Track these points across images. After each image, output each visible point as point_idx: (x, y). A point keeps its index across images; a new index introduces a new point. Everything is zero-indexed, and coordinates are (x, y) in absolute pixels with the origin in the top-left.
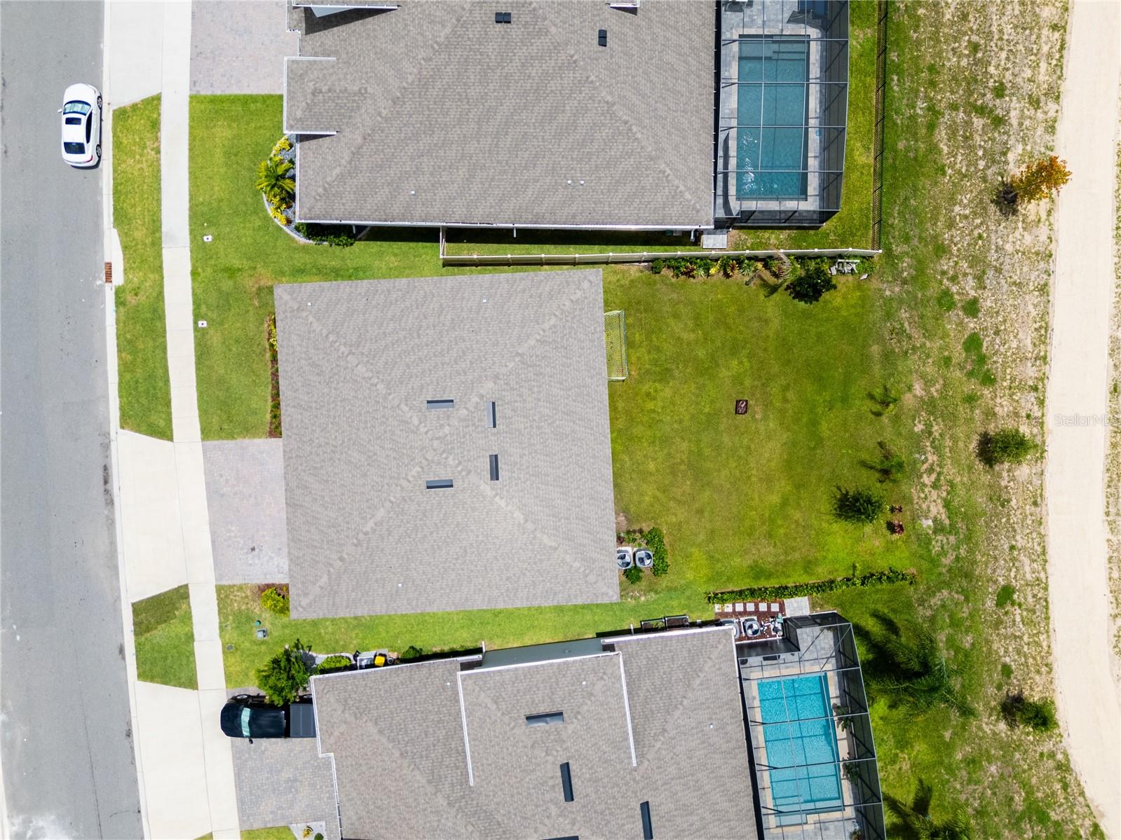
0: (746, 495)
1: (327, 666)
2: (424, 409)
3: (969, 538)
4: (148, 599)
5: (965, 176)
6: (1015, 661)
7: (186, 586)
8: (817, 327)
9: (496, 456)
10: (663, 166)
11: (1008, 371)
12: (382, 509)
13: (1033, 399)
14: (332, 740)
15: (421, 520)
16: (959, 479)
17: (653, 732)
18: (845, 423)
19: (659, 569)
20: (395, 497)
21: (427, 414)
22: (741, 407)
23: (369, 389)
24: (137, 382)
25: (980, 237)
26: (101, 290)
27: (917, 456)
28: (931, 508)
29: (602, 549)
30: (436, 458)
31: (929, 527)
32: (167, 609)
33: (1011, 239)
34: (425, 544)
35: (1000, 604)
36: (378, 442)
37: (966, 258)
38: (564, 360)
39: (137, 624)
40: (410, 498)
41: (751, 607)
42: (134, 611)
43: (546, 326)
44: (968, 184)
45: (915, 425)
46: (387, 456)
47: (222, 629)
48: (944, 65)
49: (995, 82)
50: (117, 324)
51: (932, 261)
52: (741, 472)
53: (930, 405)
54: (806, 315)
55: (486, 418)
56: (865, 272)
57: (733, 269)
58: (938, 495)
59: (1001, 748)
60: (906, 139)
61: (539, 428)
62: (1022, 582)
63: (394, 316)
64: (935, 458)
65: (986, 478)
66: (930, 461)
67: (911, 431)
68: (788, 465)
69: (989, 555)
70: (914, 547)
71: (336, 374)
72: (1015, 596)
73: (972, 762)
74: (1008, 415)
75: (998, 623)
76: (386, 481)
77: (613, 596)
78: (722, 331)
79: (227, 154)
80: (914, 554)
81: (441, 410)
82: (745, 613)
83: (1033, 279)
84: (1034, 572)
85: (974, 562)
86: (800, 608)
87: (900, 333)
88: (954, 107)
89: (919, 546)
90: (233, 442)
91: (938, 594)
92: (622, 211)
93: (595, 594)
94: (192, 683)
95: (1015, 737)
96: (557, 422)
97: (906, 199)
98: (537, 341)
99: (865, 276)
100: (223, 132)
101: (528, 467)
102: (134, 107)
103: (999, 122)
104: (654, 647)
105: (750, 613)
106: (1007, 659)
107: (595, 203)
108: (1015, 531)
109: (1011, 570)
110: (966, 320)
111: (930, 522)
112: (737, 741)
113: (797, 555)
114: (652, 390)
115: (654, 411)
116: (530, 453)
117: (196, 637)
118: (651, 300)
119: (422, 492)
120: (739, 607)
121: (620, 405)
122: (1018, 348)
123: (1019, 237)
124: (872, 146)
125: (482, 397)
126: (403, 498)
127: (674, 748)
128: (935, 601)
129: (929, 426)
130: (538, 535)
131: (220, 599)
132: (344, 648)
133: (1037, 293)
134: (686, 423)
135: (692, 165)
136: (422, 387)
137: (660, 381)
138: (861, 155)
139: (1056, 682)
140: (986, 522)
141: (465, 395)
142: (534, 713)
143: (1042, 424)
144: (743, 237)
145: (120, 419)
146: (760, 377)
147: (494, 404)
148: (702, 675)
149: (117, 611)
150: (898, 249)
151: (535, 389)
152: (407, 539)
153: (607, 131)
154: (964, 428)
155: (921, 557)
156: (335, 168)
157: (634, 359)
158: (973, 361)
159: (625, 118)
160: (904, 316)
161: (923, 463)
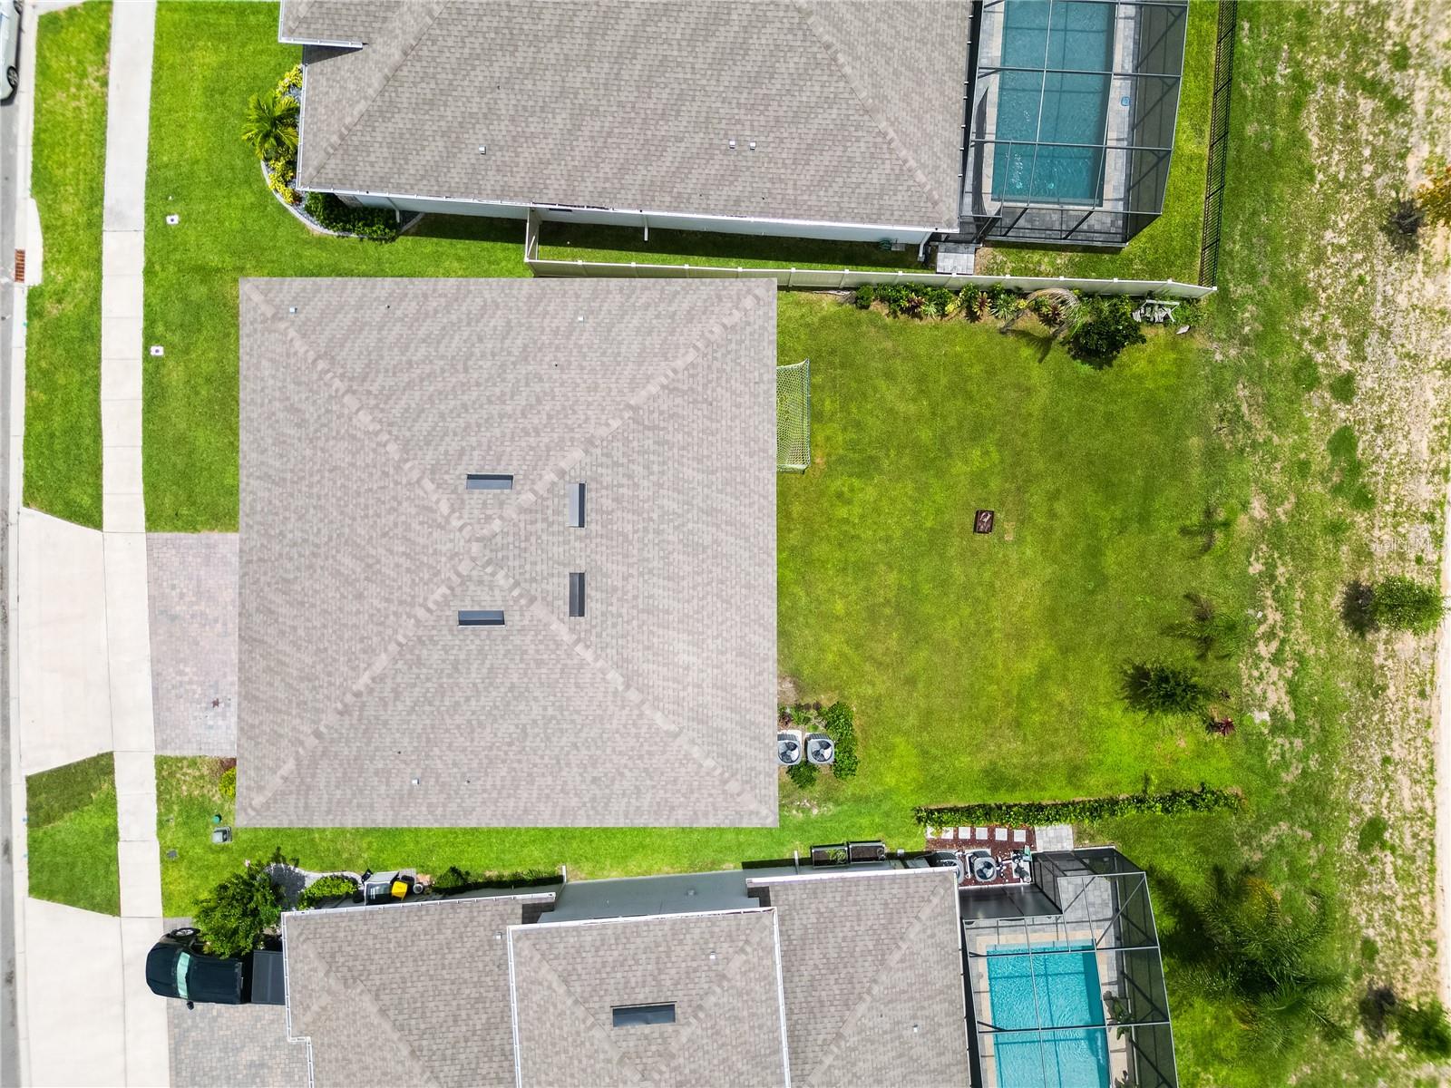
0: (984, 659)
1: (318, 893)
2: (461, 489)
3: (1323, 743)
4: (51, 771)
5: (1343, 186)
6: (1382, 934)
7: (110, 755)
8: (1106, 404)
9: (582, 576)
10: (883, 125)
11: (1393, 488)
12: (383, 656)
13: (1426, 534)
14: (308, 1018)
15: (450, 676)
16: (1312, 651)
17: (821, 1038)
18: (1142, 556)
19: (843, 769)
20: (405, 636)
21: (466, 497)
22: (983, 522)
23: (374, 451)
24: (52, 436)
25: (1361, 281)
26: (5, 291)
27: (1251, 612)
28: (1269, 694)
29: (753, 739)
30: (474, 573)
31: (1264, 723)
32: (79, 789)
33: (1405, 287)
34: (457, 717)
35: (1364, 846)
36: (384, 541)
37: (1338, 311)
38: (708, 423)
39: (33, 809)
40: (431, 638)
41: (982, 833)
42: (29, 789)
43: (679, 364)
44: (1347, 198)
45: (1250, 564)
46: (398, 566)
47: (161, 824)
48: (1319, 12)
49: (1395, 44)
50: (28, 344)
51: (1288, 313)
52: (978, 623)
53: (1274, 534)
54: (1090, 385)
55: (566, 511)
56: (1185, 324)
57: (982, 305)
58: (1280, 675)
59: (1357, 1071)
60: (1259, 121)
61: (658, 532)
62: (1398, 814)
63: (429, 336)
64: (1278, 616)
65: (1353, 652)
66: (1271, 621)
67: (1244, 573)
68: (1051, 616)
69: (1351, 770)
70: (1241, 753)
71: (324, 425)
72: (1387, 835)
74: (1389, 557)
75: (1361, 875)
76: (393, 608)
77: (767, 817)
78: (959, 403)
79: (210, 92)
80: (1239, 764)
81: (489, 493)
82: (973, 842)
83: (1434, 350)
84: (1415, 800)
85: (1331, 781)
86: (1059, 839)
87: (1234, 419)
88: (1331, 79)
89: (1249, 752)
90: (195, 535)
91: (1273, 828)
92: (814, 197)
93: (737, 813)
94: (111, 906)
95: (1378, 1054)
96: (690, 526)
97: (1255, 213)
98: (663, 387)
99: (1184, 329)
100: (205, 58)
101: (635, 597)
102: (72, 12)
103: (1396, 106)
104: (830, 895)
105: (981, 843)
106: (1371, 932)
107: (772, 181)
108: (1391, 735)
109: (1381, 795)
110: (1335, 407)
111: (1266, 716)
112: (954, 1052)
113: (1058, 756)
114: (845, 489)
115: (846, 521)
116: (641, 574)
117: (121, 834)
118: (851, 349)
119: (451, 630)
120: (965, 833)
121: (796, 509)
122: (1409, 454)
123: (1418, 286)
124: (1207, 129)
125: (562, 473)
126: (419, 638)
127: (854, 1065)
128: (1268, 839)
129: (1270, 566)
130: (647, 712)
131: (161, 779)
132: (349, 864)
133: (1439, 373)
134: (896, 543)
135: (930, 129)
136: (462, 453)
137: (859, 476)
138: (1188, 140)
139: (1442, 970)
140: (1349, 719)
141: (534, 469)
142: (628, 1002)
143: (1438, 572)
144: (1000, 258)
145: (24, 492)
146: (1015, 477)
147: (582, 487)
148: (904, 946)
150: (1237, 291)
151: (655, 468)
152: (427, 708)
153: (796, 60)
154: (1323, 573)
155: (1250, 769)
156: (358, 102)
157: (820, 438)
158: (1342, 470)
159: (826, 38)
160: (1241, 393)
161: (1260, 623)
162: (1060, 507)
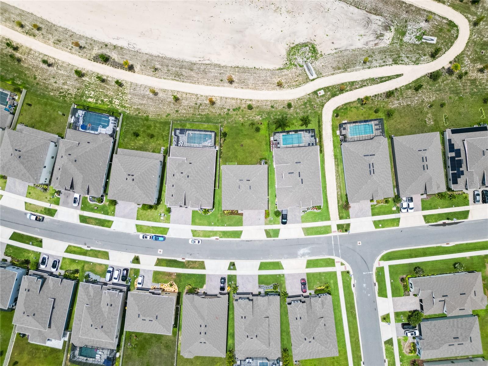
0: (255, 145)
3: (263, 112)
4: (266, 235)
5: (209, 110)
7: (264, 230)
8: (231, 134)
9: (247, 180)
10: (208, 156)
11: (238, 105)
13: (243, 101)
14: (287, 207)
15: (255, 190)
16: (254, 113)
18: (245, 130)
19: (265, 159)
20: (252, 194)
21: (241, 189)
22: (242, 145)
23: (237, 196)
24: (234, 236)
25: (218, 108)
26: (220, 240)
30: (247, 188)
32: (268, 233)
35: (273, 108)
36: (244, 195)
37: (221, 111)
38: (234, 171)
39: (270, 237)
40: (252, 192)
41: (272, 146)
42: (268, 238)
46: (246, 194)
47: (271, 225)
48: (192, 113)
49: (195, 105)
50: (225, 238)
51: (222, 116)
52: (252, 146)
53: (243, 117)
54: (229, 135)
55: (242, 181)
57: (221, 146)
58: (257, 117)
59: (295, 109)
60: (203, 119)
61: (243, 174)
62: (271, 104)
63: (227, 193)
64: (251, 117)
65: (254, 109)
67: (247, 120)
68: (251, 139)
69: (266, 109)
71: (235, 201)
72: (273, 105)
73: (297, 114)
74: (245, 105)
75: (276, 108)
76: (249, 195)
77: (267, 166)
78: (230, 148)
79: (200, 220)
81: (240, 187)
83: (225, 100)
84: (269, 102)
85: (267, 111)
86: (272, 138)
87: (232, 121)
88: (199, 111)
89: (264, 120)
90: (243, 221)
94: (279, 230)
96: (243, 172)
97: (212, 119)
98: (232, 174)
99: (223, 126)
100: (197, 221)
102: (193, 234)
103: (201, 104)
106: (282, 107)
108: (263, 105)
109: (269, 106)
110: (231, 111)
111: (261, 118)
112: (289, 149)
113: (264, 138)
114: (239, 159)
115: (242, 159)
116: (247, 176)
117: (272, 229)
118: (225, 158)
119: (251, 190)
121: (241, 163)
122: (235, 103)
123: (218, 102)
125: (239, 182)
127: (289, 158)
128: (272, 118)
129: (246, 118)
130: (258, 175)
131: (267, 225)
133: (227, 99)
134: (244, 154)
135: (207, 152)
136: (237, 189)
137: (237, 157)
139: (286, 99)
140: (261, 109)
141: (238, 184)
143: (247, 100)
144: (217, 144)
145: (239, 238)
146: (237, 142)
147: (240, 180)
148: (280, 154)
149: (268, 240)
150: (220, 121)
151: (238, 175)
153: (203, 163)
154: (247, 112)
155: (266, 120)
156: (205, 201)
157: (234, 161)
158: (237, 110)
159: (201, 161)
160: (229, 121)
161: (252, 119)
162: (240, 138)
